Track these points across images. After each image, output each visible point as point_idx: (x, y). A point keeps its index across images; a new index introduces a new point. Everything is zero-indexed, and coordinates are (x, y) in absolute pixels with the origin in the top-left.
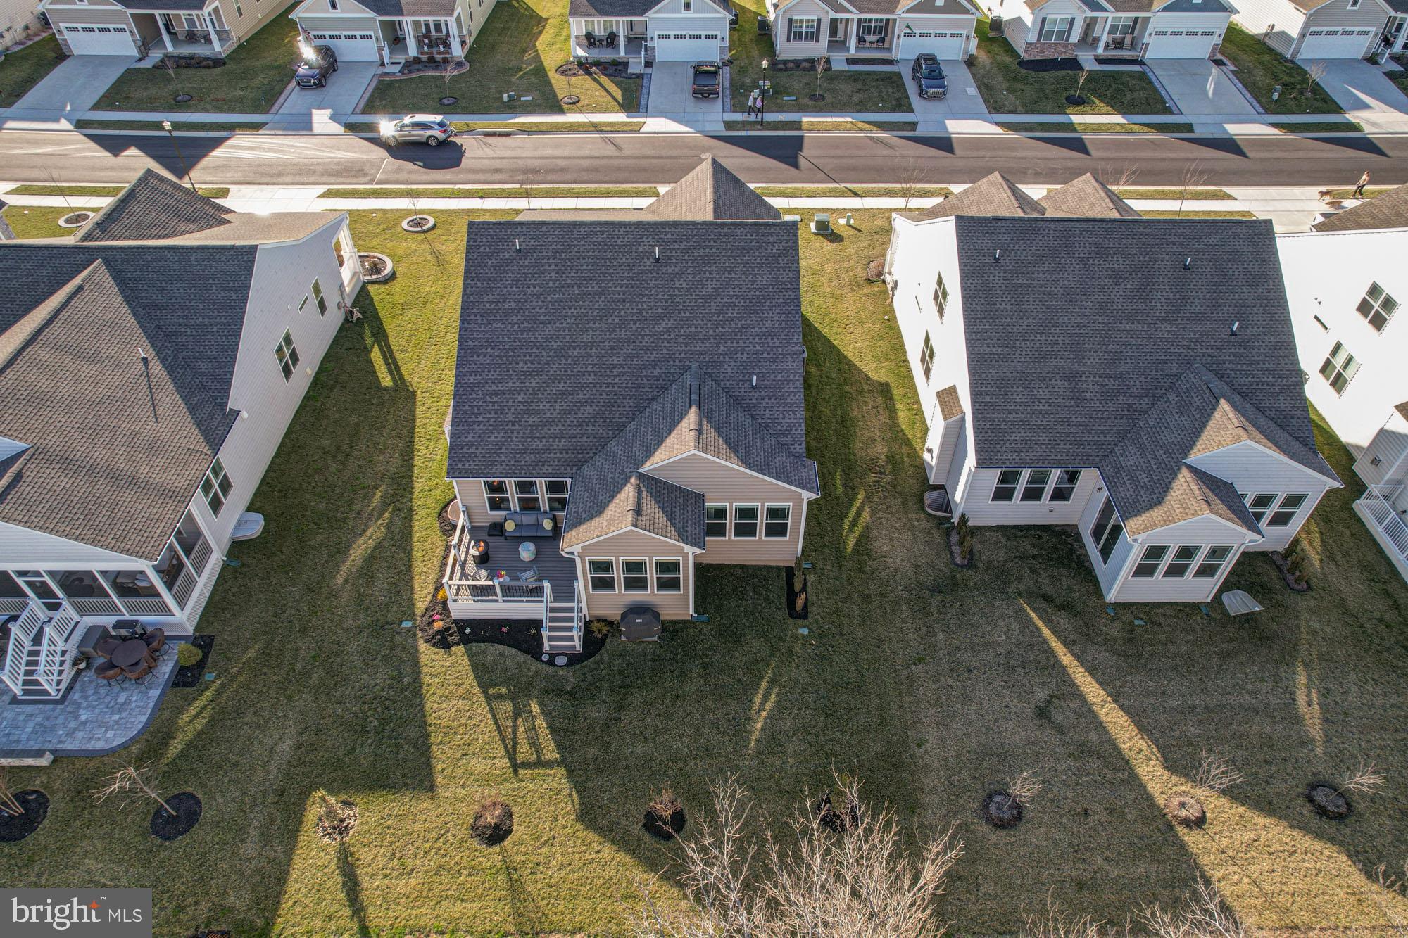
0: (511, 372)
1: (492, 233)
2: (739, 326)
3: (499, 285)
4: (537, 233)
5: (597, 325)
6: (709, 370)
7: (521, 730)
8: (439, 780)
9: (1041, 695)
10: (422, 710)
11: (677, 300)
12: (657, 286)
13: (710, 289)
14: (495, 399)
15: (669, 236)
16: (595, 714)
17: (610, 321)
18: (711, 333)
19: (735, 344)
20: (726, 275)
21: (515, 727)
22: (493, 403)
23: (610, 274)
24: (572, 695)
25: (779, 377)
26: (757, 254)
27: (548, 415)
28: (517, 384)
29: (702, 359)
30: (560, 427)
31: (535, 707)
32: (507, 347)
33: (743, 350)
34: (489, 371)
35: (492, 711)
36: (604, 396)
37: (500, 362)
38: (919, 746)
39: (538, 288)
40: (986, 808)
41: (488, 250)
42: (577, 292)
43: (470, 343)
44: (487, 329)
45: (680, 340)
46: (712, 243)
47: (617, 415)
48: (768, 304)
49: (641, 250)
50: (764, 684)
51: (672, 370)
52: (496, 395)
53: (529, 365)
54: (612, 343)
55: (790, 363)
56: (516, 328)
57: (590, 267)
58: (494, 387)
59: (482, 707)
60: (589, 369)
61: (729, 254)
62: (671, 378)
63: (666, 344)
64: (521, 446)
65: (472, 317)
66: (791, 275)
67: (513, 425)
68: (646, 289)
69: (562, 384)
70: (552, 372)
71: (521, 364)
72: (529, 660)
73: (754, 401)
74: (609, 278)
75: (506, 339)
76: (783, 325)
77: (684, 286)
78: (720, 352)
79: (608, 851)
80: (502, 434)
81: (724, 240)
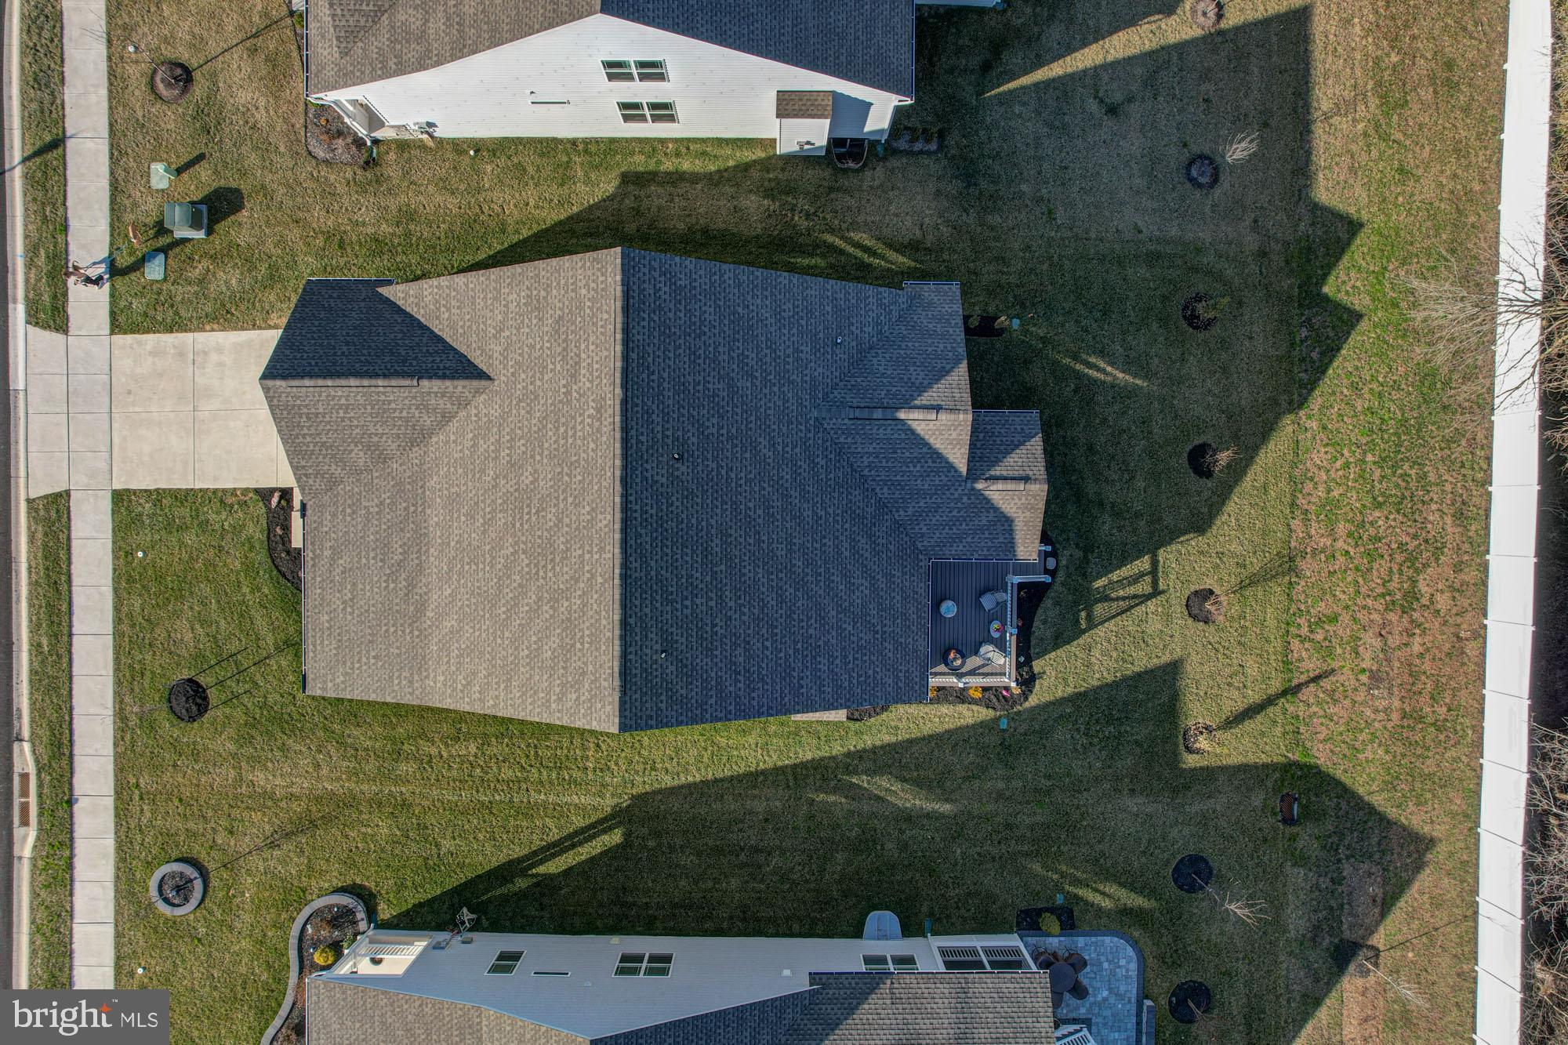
0: (821, 643)
1: (638, 696)
2: (768, 351)
3: (713, 675)
4: (638, 630)
5: (765, 538)
6: (820, 396)
7: (1121, 593)
8: (1166, 658)
9: (1093, 106)
10: (1100, 687)
11: (734, 431)
12: (715, 458)
13: (721, 386)
14: (851, 658)
15: (643, 438)
16: (1106, 527)
17: (760, 521)
18: (776, 389)
19: (790, 360)
20: (701, 361)
21: (1118, 599)
22: (855, 659)
23: (699, 523)
24: (1087, 549)
25: (829, 309)
26: (671, 315)
27: (867, 592)
28: (834, 633)
29: (807, 403)
30: (880, 576)
31: (1099, 583)
32: (791, 652)
33: (797, 351)
34: (820, 670)
35: (1102, 623)
36: (847, 526)
37: (809, 659)
38: (1140, 232)
39: (718, 620)
40: (1200, 186)
41: (663, 698)
42: (723, 567)
43: (787, 699)
44: (769, 681)
45: (785, 429)
46: (655, 377)
47: (869, 510)
48: (740, 310)
49: (664, 480)
50: (1078, 367)
51: (820, 442)
52: (846, 657)
53: (813, 621)
54: (788, 518)
55: (813, 292)
56: (768, 644)
57: (689, 551)
58: (838, 661)
59: (1100, 632)
60: (818, 546)
61: (671, 355)
62: (829, 443)
63: (788, 449)
64: (899, 621)
65: (755, 703)
66: (702, 272)
67: (877, 633)
68: (718, 473)
69: (834, 578)
70: (821, 592)
71: (811, 631)
72: (1051, 594)
73: (854, 344)
74: (704, 524)
75: (782, 655)
76: (767, 293)
77: (715, 421)
78: (799, 380)
79: (1230, 507)
80: (887, 644)
81: (650, 360)
